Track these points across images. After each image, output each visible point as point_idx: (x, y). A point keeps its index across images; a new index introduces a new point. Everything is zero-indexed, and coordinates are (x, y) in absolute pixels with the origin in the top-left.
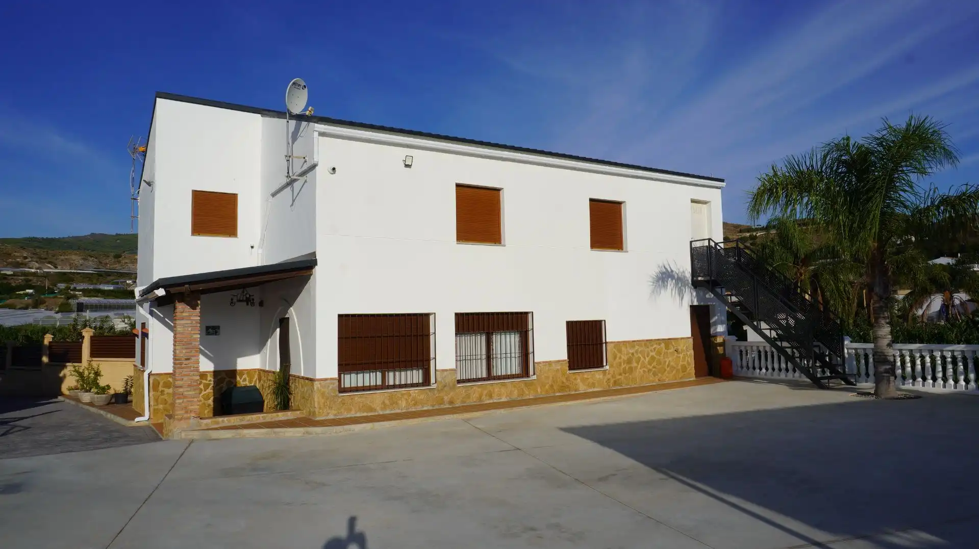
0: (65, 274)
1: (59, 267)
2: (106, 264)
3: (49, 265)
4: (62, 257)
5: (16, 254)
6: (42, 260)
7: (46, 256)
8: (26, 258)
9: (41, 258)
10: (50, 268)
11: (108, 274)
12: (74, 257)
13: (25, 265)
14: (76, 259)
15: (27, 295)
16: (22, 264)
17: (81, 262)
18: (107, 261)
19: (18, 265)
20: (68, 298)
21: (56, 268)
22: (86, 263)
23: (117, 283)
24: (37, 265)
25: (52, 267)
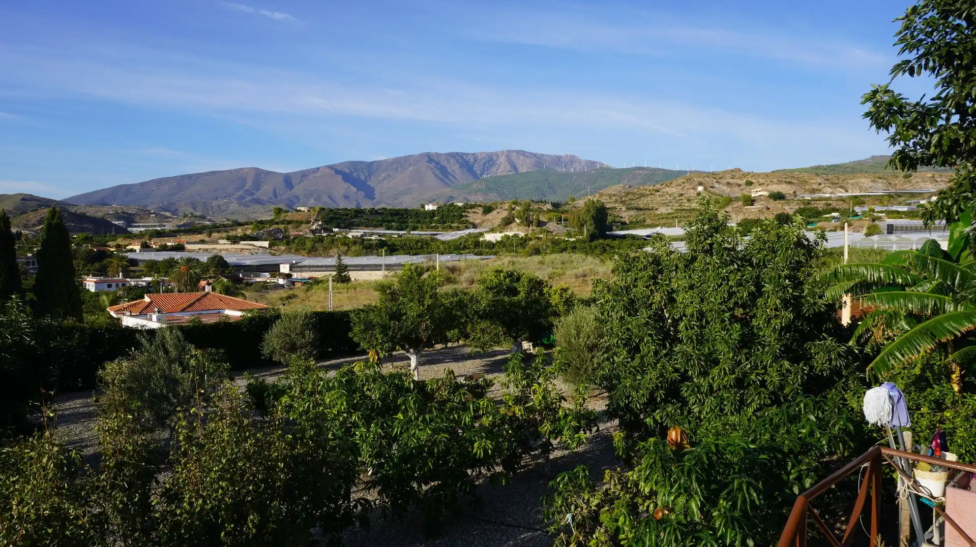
0: (856, 197)
1: (850, 191)
2: (896, 185)
3: (841, 190)
4: (852, 181)
5: (812, 181)
6: (834, 184)
7: (837, 181)
8: (820, 184)
9: (833, 184)
10: (841, 192)
11: (899, 195)
12: (863, 180)
13: (819, 191)
14: (865, 182)
15: (834, 218)
16: (817, 190)
17: (871, 184)
18: (897, 182)
19: (813, 191)
20: (874, 221)
21: (847, 191)
22: (875, 185)
23: (910, 204)
24: (830, 190)
25: (843, 191)
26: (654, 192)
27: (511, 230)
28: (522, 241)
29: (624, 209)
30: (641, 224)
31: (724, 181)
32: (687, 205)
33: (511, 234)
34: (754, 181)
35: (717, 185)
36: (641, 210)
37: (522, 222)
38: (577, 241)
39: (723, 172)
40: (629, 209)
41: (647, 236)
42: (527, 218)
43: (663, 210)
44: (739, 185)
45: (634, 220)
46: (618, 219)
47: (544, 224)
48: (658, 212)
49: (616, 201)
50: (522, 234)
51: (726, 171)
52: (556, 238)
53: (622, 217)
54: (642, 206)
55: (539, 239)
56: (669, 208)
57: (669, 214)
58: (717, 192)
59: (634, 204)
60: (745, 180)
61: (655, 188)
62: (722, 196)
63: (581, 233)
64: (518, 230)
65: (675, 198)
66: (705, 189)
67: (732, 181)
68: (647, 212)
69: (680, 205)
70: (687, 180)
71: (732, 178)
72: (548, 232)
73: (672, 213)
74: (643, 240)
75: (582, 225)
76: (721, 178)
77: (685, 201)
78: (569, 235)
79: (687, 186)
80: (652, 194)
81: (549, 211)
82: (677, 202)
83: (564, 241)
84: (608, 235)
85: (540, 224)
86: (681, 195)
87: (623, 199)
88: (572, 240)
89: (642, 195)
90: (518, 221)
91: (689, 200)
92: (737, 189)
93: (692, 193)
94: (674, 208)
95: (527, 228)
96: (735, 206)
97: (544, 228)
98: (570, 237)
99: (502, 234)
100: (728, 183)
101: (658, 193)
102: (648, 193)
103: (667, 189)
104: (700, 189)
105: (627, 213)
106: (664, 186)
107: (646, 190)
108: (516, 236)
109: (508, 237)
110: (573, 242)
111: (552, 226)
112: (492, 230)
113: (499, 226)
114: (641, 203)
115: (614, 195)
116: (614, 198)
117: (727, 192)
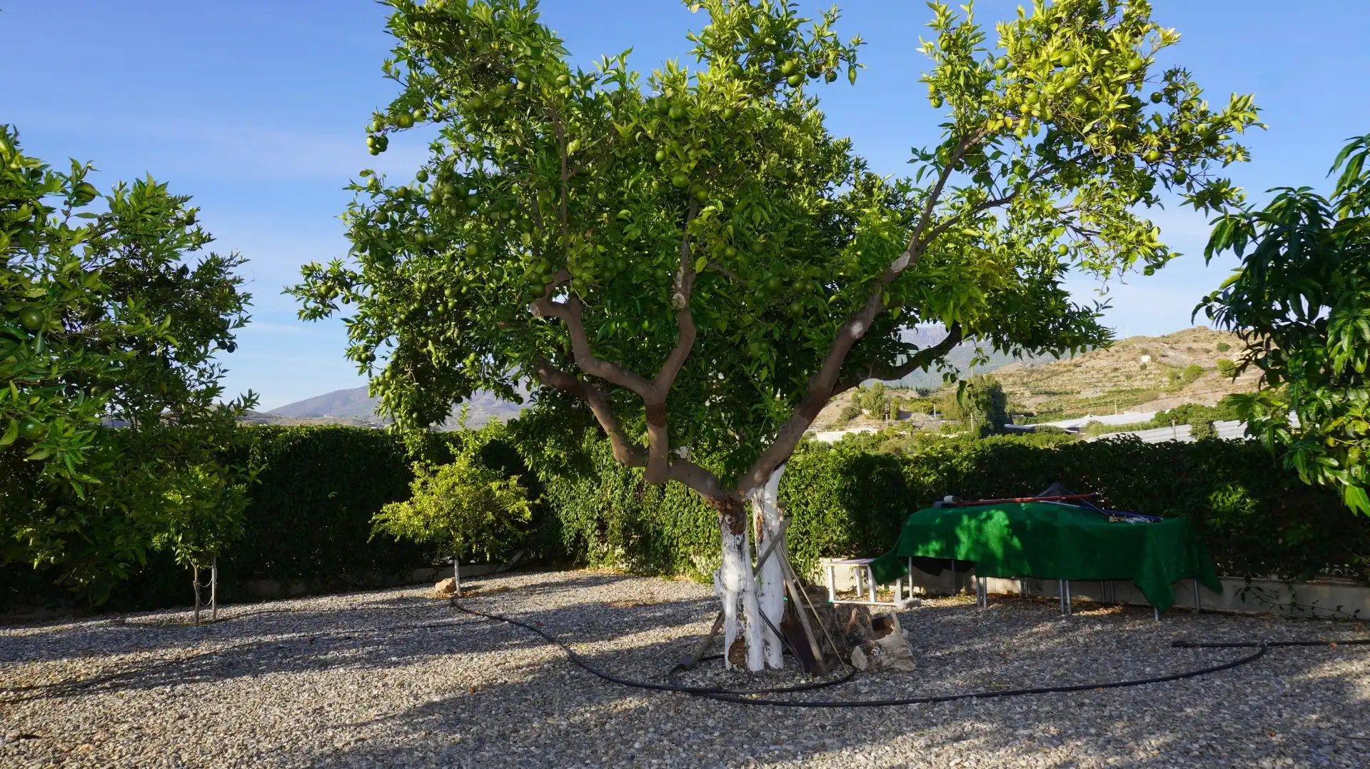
26: (1072, 368)
27: (857, 425)
28: (873, 441)
29: (1027, 393)
30: (1057, 413)
31: (1183, 346)
32: (1126, 384)
33: (856, 431)
34: (1230, 344)
35: (1171, 353)
36: (1054, 394)
37: (873, 414)
38: (960, 438)
39: (1179, 333)
40: (1036, 394)
41: (1070, 429)
42: (880, 406)
43: (1088, 394)
44: (1208, 351)
45: (1045, 409)
46: (1019, 410)
47: (908, 415)
48: (1081, 397)
49: (1014, 384)
50: (873, 431)
51: (1184, 332)
52: (927, 435)
53: (1024, 407)
54: (1055, 389)
55: (900, 437)
56: (1098, 389)
57: (1100, 398)
58: (1174, 363)
59: (1043, 386)
60: (1215, 343)
61: (1074, 361)
62: (1181, 368)
63: (966, 426)
64: (868, 425)
65: (1106, 374)
66: (1153, 359)
67: (1194, 346)
68: (1065, 398)
69: (1115, 385)
70: (1123, 347)
71: (1195, 341)
72: (914, 427)
73: (1104, 397)
74: (1065, 434)
75: (967, 415)
76: (1176, 343)
77: (1123, 378)
78: (947, 429)
79: (1124, 356)
80: (1069, 371)
81: (914, 400)
82: (1110, 380)
83: (939, 438)
84: (1007, 429)
85: (900, 415)
86: (1116, 370)
87: (1025, 380)
88: (951, 437)
89: (1055, 373)
90: (866, 412)
91: (1129, 377)
92: (1204, 357)
93: (1134, 367)
94: (1107, 390)
95: (880, 422)
96: (1209, 378)
97: (908, 420)
98: (949, 433)
99: (844, 433)
100: (1189, 349)
101: (1078, 369)
102: (1061, 369)
103: (1093, 362)
104: (1145, 359)
105: (1033, 400)
106: (1087, 358)
107: (1059, 365)
108: (864, 434)
109: (852, 437)
110: (953, 440)
111: (919, 417)
112: (829, 428)
113: (839, 421)
114: (1054, 385)
115: (1011, 375)
116: (1011, 379)
117: (1188, 362)
